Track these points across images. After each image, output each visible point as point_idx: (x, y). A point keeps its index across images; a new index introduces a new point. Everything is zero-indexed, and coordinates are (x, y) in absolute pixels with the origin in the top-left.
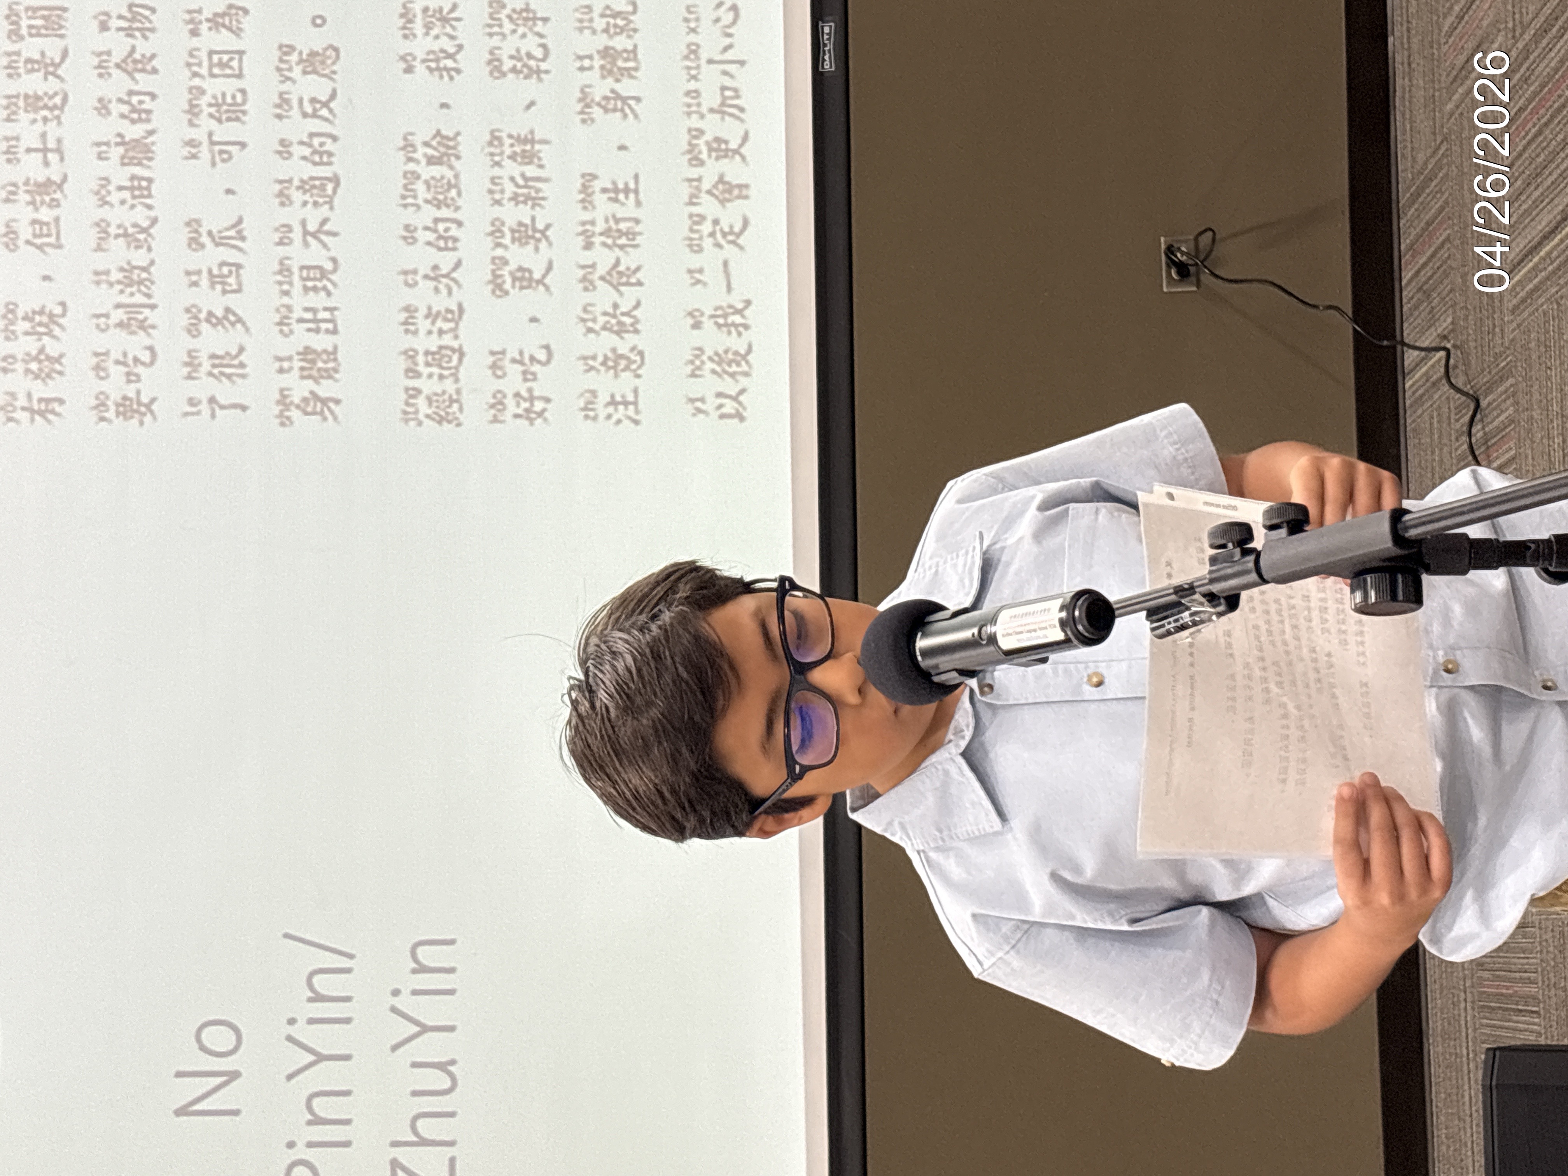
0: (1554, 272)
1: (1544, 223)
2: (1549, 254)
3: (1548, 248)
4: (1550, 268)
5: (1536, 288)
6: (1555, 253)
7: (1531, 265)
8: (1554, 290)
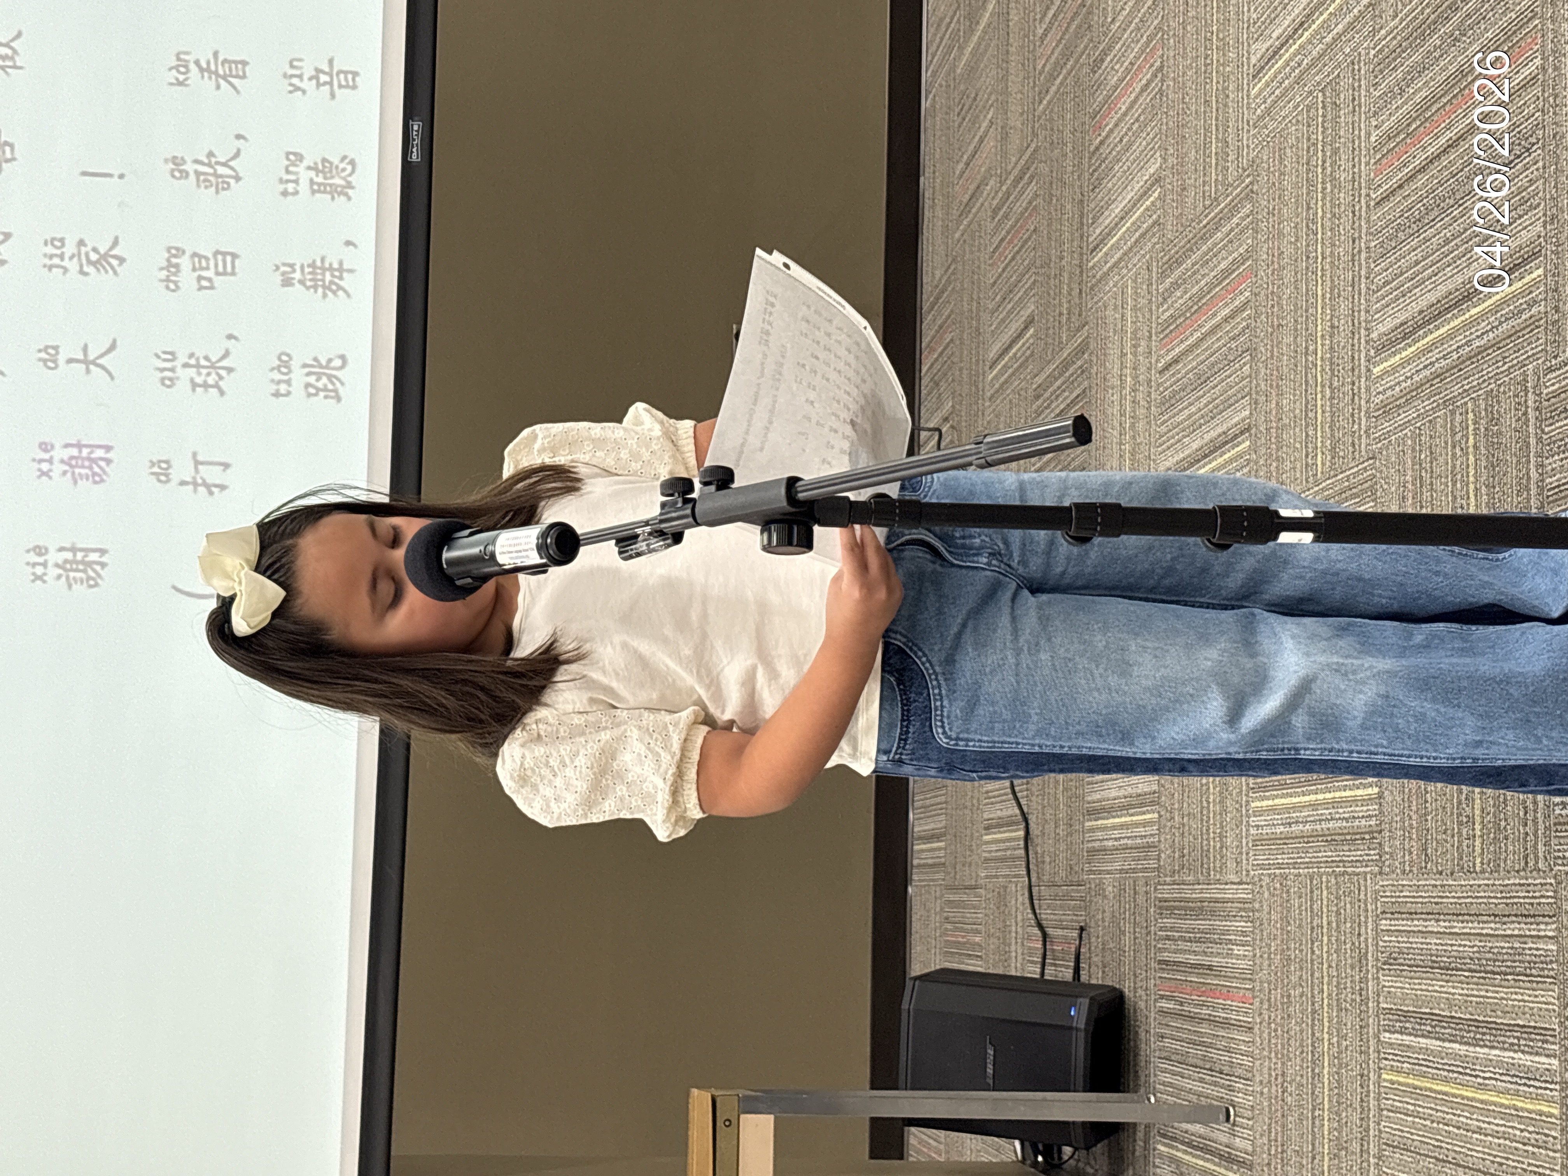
0: (1017, 369)
1: (1013, 330)
2: (1015, 354)
3: (1014, 350)
4: (1015, 366)
5: (1006, 382)
6: (1019, 355)
7: (1003, 363)
8: (1016, 383)
